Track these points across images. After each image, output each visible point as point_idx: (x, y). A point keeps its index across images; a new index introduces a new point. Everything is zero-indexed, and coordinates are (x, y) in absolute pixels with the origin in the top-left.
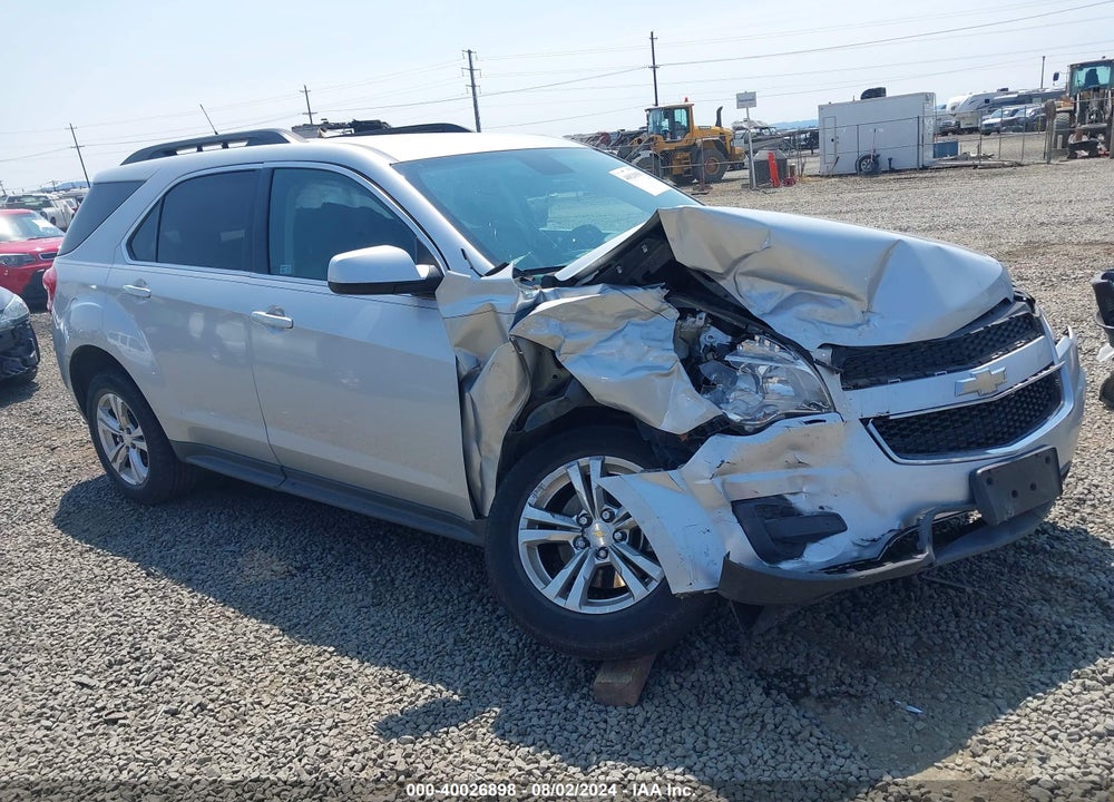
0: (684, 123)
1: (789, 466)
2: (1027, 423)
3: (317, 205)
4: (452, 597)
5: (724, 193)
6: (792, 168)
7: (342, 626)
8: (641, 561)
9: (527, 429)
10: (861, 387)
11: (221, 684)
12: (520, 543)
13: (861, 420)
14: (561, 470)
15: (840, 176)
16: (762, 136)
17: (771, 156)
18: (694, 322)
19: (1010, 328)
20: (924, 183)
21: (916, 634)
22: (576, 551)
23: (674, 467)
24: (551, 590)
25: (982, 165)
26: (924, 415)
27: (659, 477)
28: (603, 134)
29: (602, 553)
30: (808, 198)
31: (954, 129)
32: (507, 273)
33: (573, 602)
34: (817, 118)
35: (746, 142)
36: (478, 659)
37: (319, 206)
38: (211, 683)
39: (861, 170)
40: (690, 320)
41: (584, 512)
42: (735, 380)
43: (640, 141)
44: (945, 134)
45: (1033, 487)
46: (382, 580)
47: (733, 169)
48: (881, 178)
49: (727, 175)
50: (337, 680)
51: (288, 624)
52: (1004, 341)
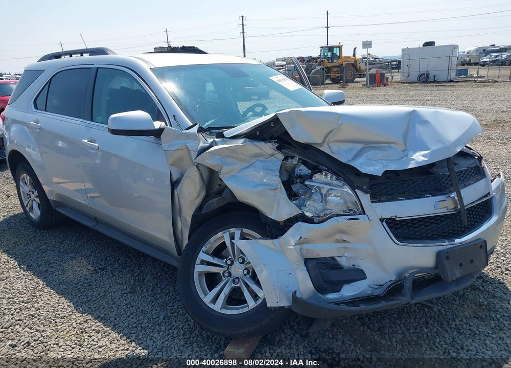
0: (338, 54)
1: (338, 241)
2: (472, 225)
3: (118, 87)
4: (170, 292)
5: (353, 88)
6: (387, 78)
7: (112, 303)
8: (254, 287)
9: (203, 212)
10: (383, 201)
11: (43, 331)
12: (195, 272)
13: (380, 220)
14: (220, 234)
15: (410, 83)
16: (375, 62)
17: (377, 72)
18: (292, 162)
19: (467, 173)
20: (450, 88)
21: (403, 333)
22: (223, 278)
23: (276, 238)
24: (207, 299)
25: (479, 81)
26: (416, 219)
27: (268, 242)
28: (301, 58)
29: (237, 280)
30: (393, 92)
31: (468, 62)
32: (195, 129)
33: (217, 307)
34: (401, 55)
35: (366, 65)
36: (173, 328)
37: (119, 88)
38: (37, 330)
39: (420, 80)
40: (290, 160)
41: (230, 257)
42: (311, 194)
43: (316, 62)
44: (463, 65)
45: (472, 261)
46: (139, 279)
47: (360, 77)
48: (430, 85)
49: (356, 80)
50: (100, 334)
51: (86, 300)
52: (464, 180)
